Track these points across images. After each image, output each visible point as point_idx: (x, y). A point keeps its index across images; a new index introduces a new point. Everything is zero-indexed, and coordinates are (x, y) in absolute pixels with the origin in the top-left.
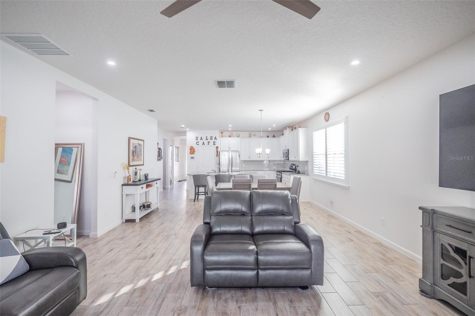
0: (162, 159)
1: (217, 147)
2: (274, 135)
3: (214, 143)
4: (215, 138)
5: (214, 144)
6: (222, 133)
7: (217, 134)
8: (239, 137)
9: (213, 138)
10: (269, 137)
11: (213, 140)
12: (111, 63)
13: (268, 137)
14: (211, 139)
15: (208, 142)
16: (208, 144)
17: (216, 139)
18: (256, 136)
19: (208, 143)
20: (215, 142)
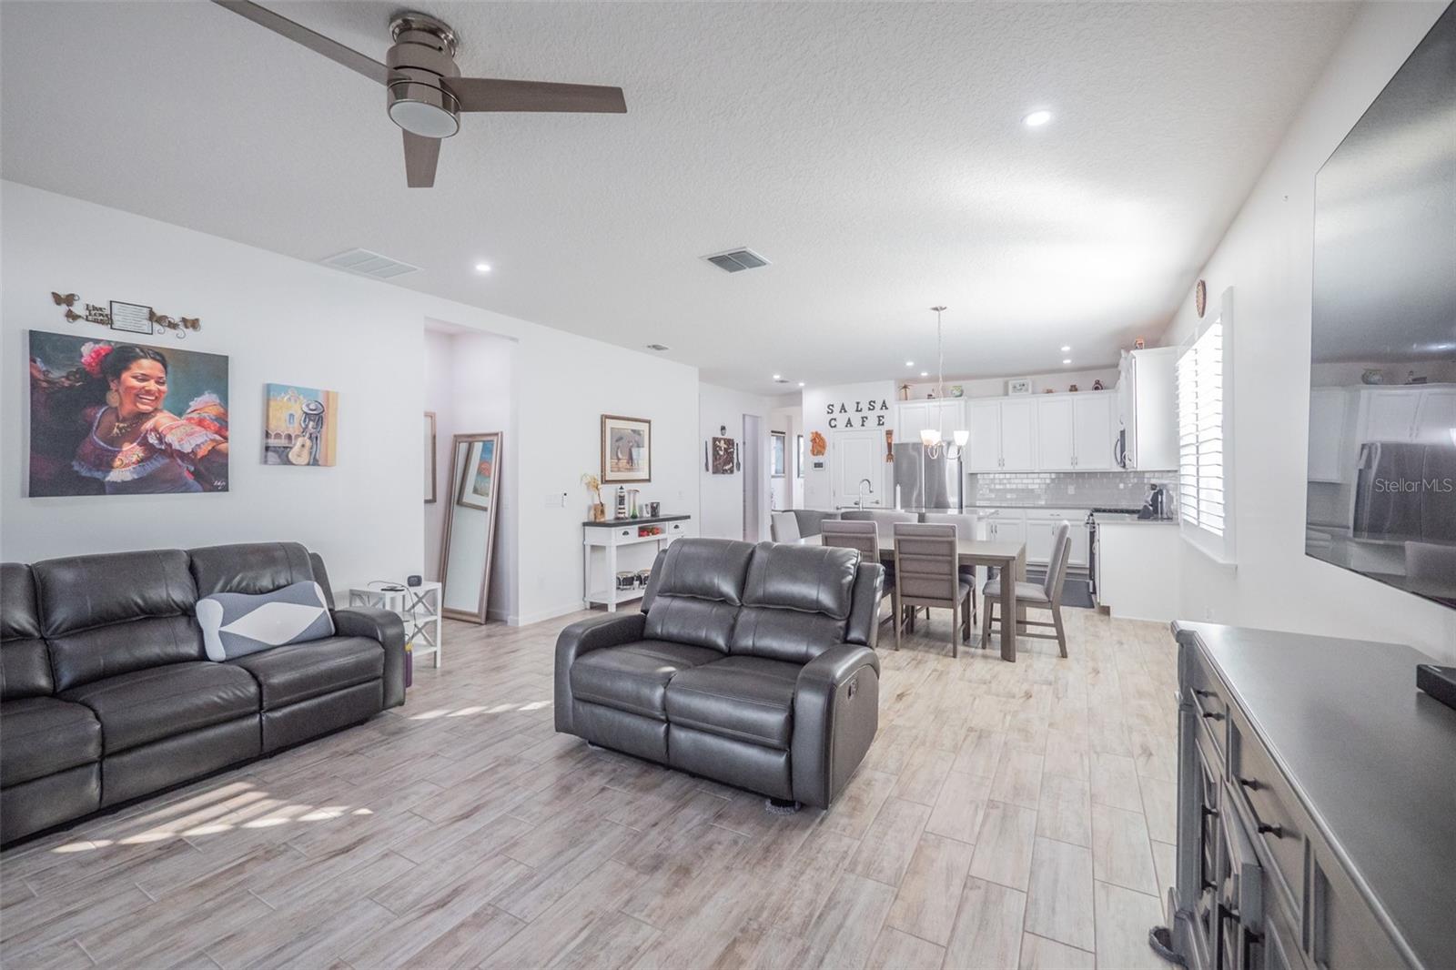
0: (739, 469)
1: (889, 433)
2: (1098, 382)
3: (880, 420)
4: (884, 405)
5: (879, 424)
6: (905, 387)
7: (888, 391)
8: (961, 395)
9: (878, 405)
10: (1076, 390)
11: (878, 412)
12: (483, 268)
13: (1074, 389)
14: (870, 409)
15: (862, 418)
16: (863, 425)
17: (887, 408)
18: (1027, 390)
19: (863, 421)
20: (883, 417)
